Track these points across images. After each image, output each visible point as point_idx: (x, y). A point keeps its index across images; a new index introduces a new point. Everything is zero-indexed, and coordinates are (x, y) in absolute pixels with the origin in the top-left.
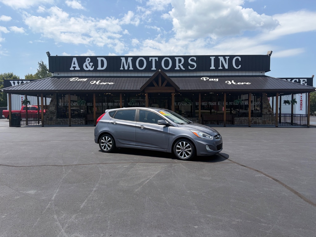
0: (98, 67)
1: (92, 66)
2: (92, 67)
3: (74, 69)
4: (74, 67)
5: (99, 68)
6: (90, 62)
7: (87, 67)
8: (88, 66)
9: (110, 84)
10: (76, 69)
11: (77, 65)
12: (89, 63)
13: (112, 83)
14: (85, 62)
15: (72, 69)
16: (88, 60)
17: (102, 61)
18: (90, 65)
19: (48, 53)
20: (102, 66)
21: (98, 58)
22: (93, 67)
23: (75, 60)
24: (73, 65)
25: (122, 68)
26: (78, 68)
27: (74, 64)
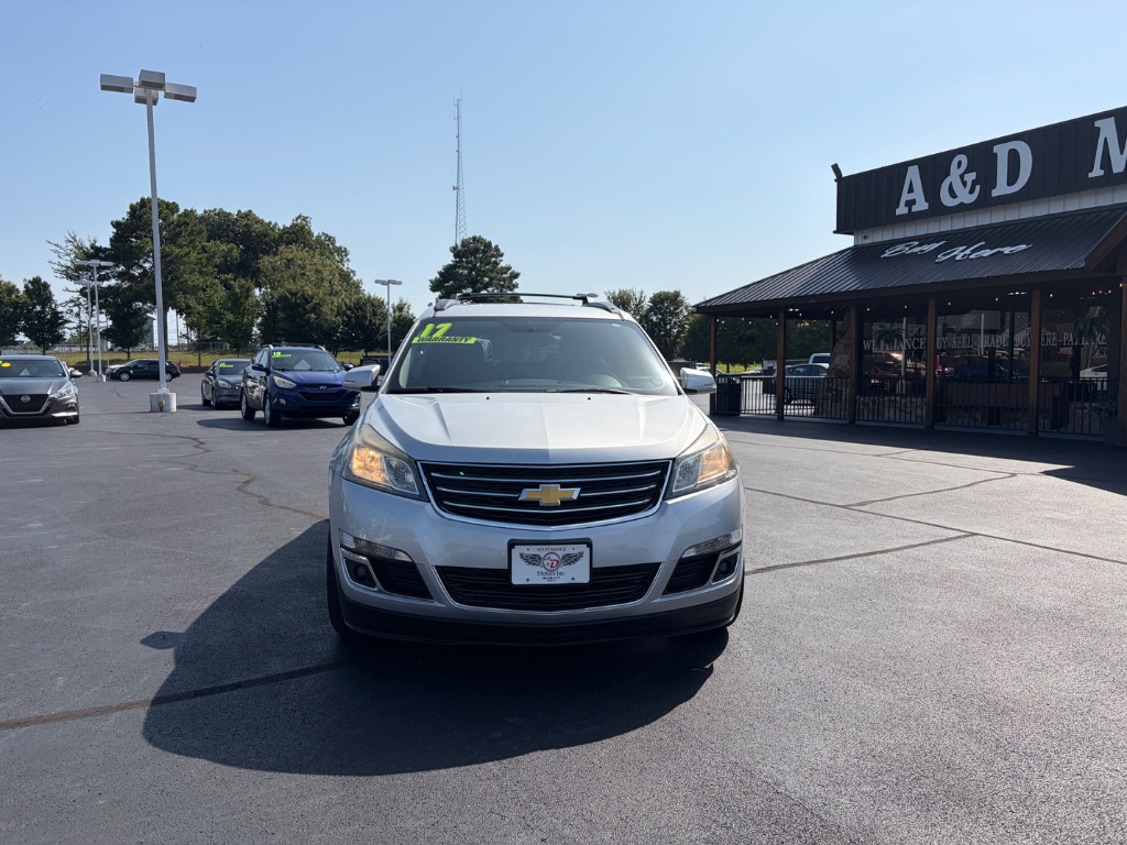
0: (994, 187)
1: (974, 183)
2: (972, 191)
3: (910, 209)
4: (910, 203)
5: (1002, 188)
6: (967, 171)
7: (953, 194)
8: (959, 188)
9: (1007, 250)
10: (914, 209)
11: (919, 194)
12: (962, 176)
13: (1024, 247)
14: (948, 174)
15: (902, 210)
16: (960, 164)
17: (1014, 157)
18: (964, 184)
19: (836, 168)
20: (1012, 180)
21: (996, 149)
22: (978, 187)
23: (913, 175)
24: (905, 197)
25: (1097, 172)
26: (921, 205)
27: (911, 190)
